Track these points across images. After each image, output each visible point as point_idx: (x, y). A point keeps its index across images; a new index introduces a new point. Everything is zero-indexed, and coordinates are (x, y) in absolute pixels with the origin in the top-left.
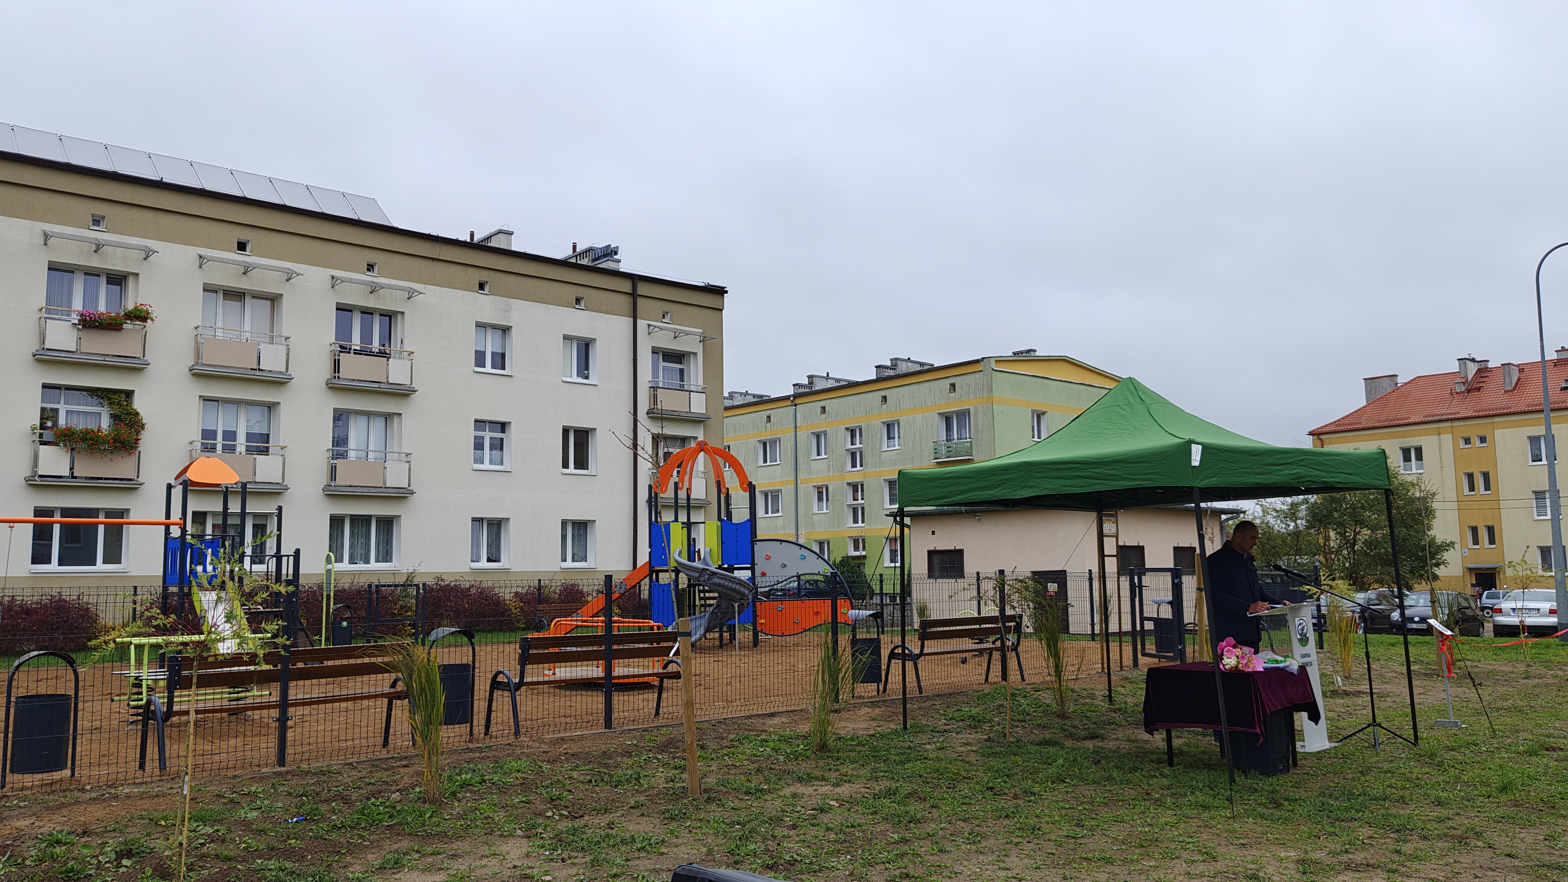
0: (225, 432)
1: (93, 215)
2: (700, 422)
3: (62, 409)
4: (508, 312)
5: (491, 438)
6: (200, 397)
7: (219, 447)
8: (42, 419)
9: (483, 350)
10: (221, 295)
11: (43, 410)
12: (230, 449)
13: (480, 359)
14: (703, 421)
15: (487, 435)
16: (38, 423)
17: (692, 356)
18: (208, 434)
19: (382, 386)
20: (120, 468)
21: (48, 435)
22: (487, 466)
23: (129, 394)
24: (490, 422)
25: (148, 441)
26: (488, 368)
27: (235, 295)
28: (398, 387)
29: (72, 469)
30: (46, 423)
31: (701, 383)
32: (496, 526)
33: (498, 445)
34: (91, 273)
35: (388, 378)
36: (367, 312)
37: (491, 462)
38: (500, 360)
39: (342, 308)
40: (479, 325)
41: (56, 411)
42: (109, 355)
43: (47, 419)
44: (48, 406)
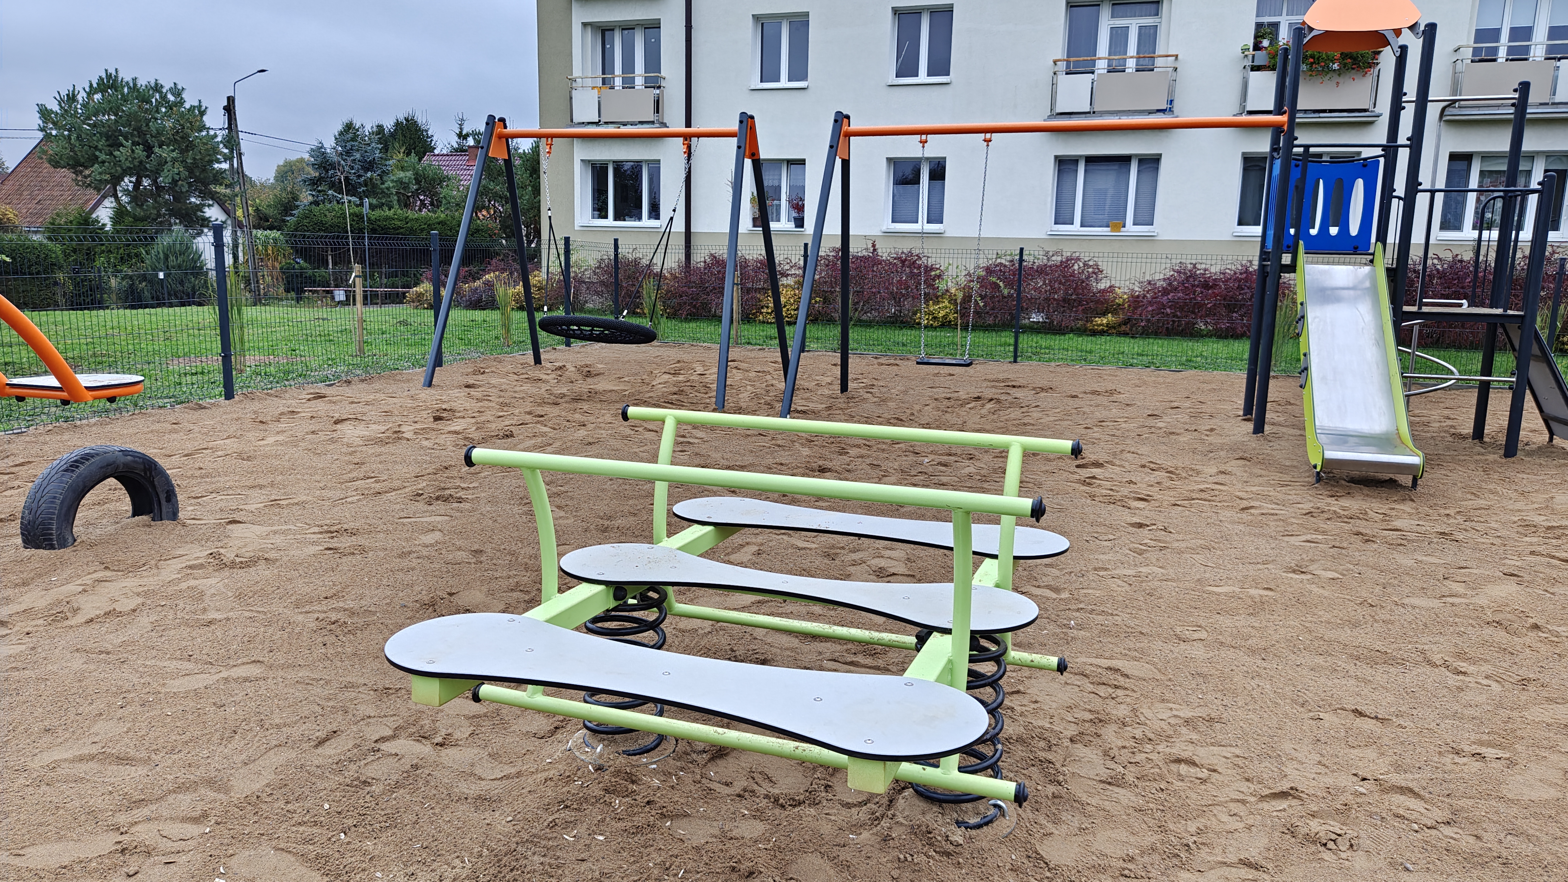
0: (1514, 29)
3: (1284, 22)
7: (1502, 53)
8: (1256, 37)
11: (1259, 26)
12: (1518, 53)
16: (1251, 43)
18: (1488, 35)
20: (1350, 94)
21: (1261, 58)
30: (1261, 42)
41: (1276, 26)
43: (1263, 37)
44: (1266, 19)
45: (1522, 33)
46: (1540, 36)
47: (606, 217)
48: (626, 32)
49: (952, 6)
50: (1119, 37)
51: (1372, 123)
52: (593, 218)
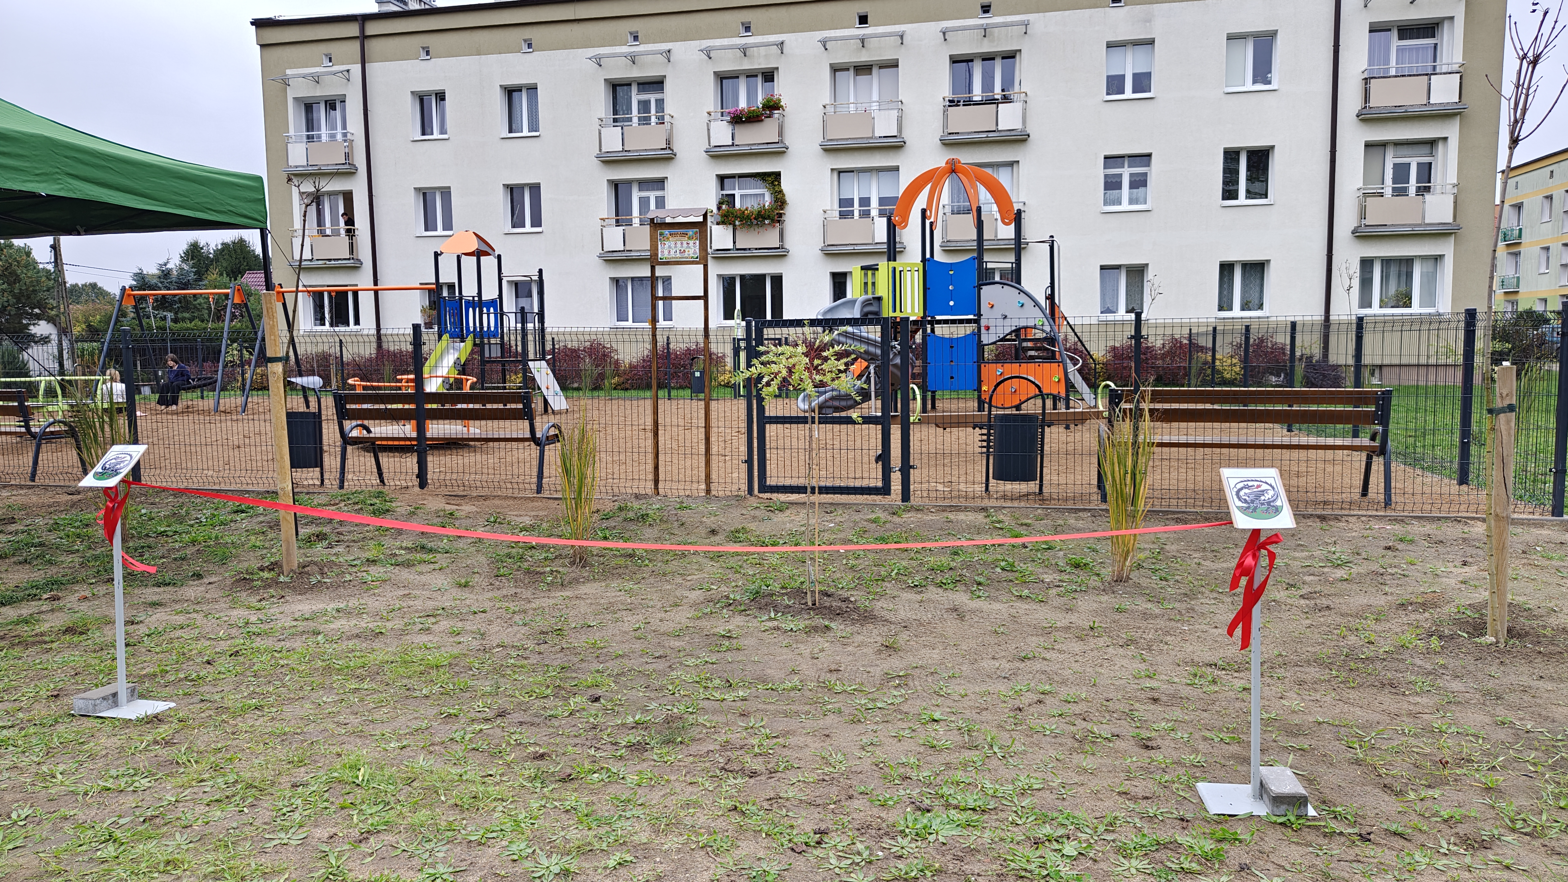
0: (861, 199)
1: (743, 24)
2: (1455, 115)
3: (737, 193)
4: (1149, 21)
5: (1131, 174)
6: (832, 170)
7: (856, 213)
8: (717, 204)
9: (1122, 73)
10: (852, 71)
11: (720, 196)
12: (865, 214)
13: (1115, 84)
14: (1460, 113)
15: (1126, 173)
16: (715, 208)
17: (1446, 25)
18: (846, 203)
19: (991, 135)
20: (768, 238)
21: (719, 217)
22: (1125, 206)
23: (777, 175)
24: (1130, 156)
25: (793, 215)
26: (1128, 93)
27: (863, 69)
28: (1008, 133)
29: (734, 243)
30: (722, 207)
31: (1458, 58)
32: (1137, 273)
33: (1139, 182)
34: (751, 75)
35: (997, 125)
36: (988, 58)
37: (1131, 202)
38: (1142, 82)
39: (955, 60)
40: (1110, 45)
41: (733, 196)
42: (755, 144)
43: (723, 203)
44: (725, 192)
45: (865, 202)
46: (874, 203)
47: (324, 325)
48: (332, 197)
49: (539, 184)
50: (644, 202)
51: (785, 255)
52: (315, 325)
